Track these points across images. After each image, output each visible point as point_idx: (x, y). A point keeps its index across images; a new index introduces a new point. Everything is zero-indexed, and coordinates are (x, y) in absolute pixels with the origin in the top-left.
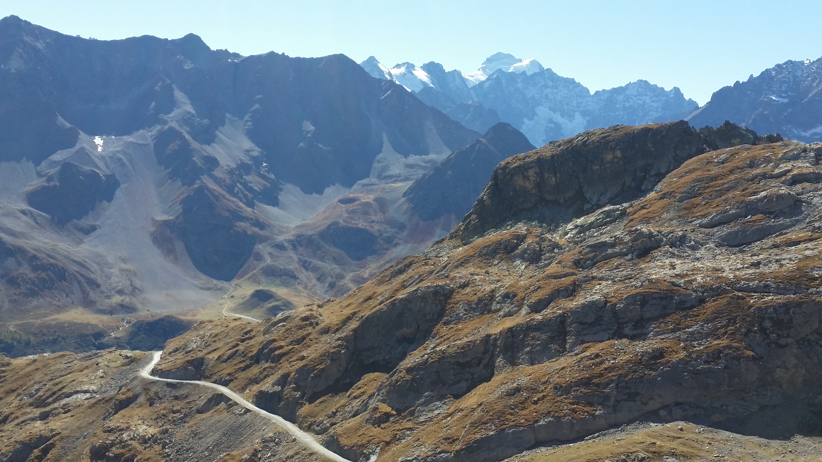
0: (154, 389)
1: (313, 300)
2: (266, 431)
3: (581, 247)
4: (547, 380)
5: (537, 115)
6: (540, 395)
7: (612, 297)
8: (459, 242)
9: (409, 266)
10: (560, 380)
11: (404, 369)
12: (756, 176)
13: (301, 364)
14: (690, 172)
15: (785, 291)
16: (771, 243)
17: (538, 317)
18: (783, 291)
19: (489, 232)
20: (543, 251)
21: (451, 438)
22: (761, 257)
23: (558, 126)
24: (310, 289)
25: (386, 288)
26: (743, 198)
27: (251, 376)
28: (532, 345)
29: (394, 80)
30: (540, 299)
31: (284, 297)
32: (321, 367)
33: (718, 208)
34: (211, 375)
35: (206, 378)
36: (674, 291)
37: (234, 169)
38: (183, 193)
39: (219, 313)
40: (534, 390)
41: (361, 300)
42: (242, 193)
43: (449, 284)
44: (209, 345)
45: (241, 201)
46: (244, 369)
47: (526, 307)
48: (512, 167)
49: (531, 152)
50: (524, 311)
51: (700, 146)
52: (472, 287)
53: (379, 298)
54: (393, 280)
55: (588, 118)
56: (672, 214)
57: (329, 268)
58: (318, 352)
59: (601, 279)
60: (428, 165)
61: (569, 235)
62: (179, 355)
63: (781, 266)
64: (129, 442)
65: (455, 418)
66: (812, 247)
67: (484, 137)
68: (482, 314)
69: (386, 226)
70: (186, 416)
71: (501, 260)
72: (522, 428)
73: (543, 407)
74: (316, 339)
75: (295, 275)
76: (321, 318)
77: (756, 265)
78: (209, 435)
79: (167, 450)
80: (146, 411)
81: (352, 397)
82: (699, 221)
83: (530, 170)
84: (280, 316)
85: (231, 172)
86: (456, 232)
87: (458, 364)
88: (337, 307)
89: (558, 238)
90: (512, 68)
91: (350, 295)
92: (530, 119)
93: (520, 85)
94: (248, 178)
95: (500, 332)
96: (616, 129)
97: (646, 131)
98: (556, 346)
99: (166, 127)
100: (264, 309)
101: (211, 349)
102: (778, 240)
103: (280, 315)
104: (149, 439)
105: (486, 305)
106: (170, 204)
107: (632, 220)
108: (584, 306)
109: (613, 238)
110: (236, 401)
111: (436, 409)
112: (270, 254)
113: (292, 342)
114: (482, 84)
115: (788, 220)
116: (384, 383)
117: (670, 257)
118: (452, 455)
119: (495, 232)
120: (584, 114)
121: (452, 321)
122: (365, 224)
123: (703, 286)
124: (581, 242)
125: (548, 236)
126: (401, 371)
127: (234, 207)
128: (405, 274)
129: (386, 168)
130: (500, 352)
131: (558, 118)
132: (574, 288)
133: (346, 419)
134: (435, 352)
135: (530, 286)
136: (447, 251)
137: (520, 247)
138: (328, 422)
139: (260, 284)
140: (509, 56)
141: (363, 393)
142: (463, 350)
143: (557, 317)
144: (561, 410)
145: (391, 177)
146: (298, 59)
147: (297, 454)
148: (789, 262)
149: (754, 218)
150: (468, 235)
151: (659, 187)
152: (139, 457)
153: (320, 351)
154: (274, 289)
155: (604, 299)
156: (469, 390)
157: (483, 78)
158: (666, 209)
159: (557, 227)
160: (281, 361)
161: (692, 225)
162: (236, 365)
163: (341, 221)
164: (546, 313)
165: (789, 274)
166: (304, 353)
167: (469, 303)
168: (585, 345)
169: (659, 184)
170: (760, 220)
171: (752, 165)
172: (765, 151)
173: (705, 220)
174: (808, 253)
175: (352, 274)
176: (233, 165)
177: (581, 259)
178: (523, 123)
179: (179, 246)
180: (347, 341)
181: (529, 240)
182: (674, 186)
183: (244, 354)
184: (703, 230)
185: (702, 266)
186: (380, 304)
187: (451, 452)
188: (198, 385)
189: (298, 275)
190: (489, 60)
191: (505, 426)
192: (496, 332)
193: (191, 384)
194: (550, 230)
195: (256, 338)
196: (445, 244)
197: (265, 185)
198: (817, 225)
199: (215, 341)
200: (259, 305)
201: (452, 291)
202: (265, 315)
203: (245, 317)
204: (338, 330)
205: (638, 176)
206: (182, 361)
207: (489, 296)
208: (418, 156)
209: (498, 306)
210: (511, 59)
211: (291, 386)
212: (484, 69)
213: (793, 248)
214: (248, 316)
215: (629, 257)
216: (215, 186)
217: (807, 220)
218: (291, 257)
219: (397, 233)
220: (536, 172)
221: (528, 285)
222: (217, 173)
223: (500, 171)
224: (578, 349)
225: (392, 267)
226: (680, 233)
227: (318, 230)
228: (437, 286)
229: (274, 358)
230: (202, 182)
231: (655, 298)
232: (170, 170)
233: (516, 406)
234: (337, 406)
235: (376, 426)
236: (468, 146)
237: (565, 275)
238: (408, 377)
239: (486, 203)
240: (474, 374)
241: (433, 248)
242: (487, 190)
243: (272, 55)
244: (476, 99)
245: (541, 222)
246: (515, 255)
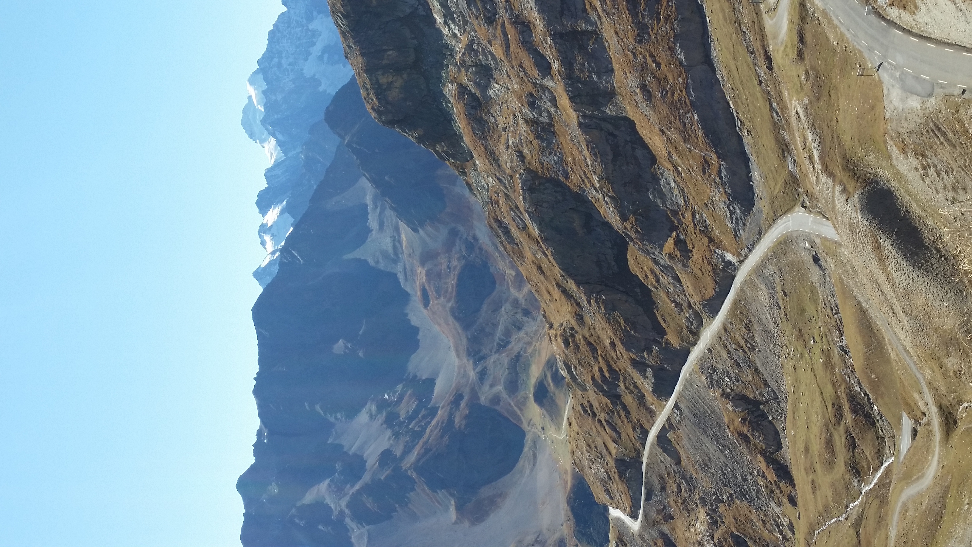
0: (653, 515)
1: (544, 335)
2: (699, 384)
3: (470, 16)
4: (631, 52)
5: (314, 75)
6: (649, 60)
8: (469, 165)
9: (500, 223)
10: (630, 37)
11: (623, 224)
13: (620, 346)
17: (556, 65)
19: (457, 129)
20: (476, 62)
21: (703, 165)
23: (326, 49)
24: (532, 338)
25: (527, 249)
27: (635, 404)
28: (590, 72)
29: (280, 247)
30: (534, 64)
31: (541, 369)
32: (622, 322)
34: (635, 450)
35: (639, 455)
37: (393, 431)
38: (424, 490)
39: (562, 443)
40: (644, 67)
41: (542, 278)
42: (420, 421)
43: (520, 175)
44: (601, 453)
45: (430, 422)
46: (628, 412)
47: (544, 81)
48: (377, 104)
49: (359, 81)
50: (549, 83)
52: (522, 147)
53: (539, 257)
54: (517, 241)
55: (315, 13)
57: (506, 317)
58: (605, 327)
60: (379, 204)
61: (457, 32)
62: (614, 487)
64: (716, 541)
65: (679, 161)
67: (343, 138)
68: (554, 133)
69: (454, 252)
70: (684, 477)
71: (489, 113)
72: (689, 81)
73: (663, 56)
74: (589, 329)
75: (515, 356)
76: (565, 324)
78: (706, 450)
79: (725, 497)
80: (679, 523)
81: (657, 285)
83: (381, 81)
84: (564, 373)
85: (397, 435)
86: (457, 168)
87: (614, 160)
88: (552, 306)
89: (460, 45)
90: (259, 107)
91: (537, 291)
92: (318, 83)
93: (279, 97)
94: (403, 415)
95: (575, 111)
98: (590, 43)
99: (347, 511)
100: (557, 392)
101: (605, 451)
103: (562, 373)
104: (712, 518)
105: (543, 129)
106: (437, 504)
108: (541, 11)
110: (665, 419)
111: (669, 184)
112: (491, 386)
113: (594, 357)
114: (280, 143)
116: (639, 248)
118: (723, 163)
119: (456, 122)
120: (310, 19)
121: (564, 169)
122: (452, 276)
124: (464, 17)
125: (458, 57)
126: (625, 228)
127: (438, 430)
128: (510, 227)
129: (385, 255)
130: (599, 110)
131: (317, 50)
132: (519, 23)
133: (684, 291)
134: (601, 188)
135: (519, 76)
136: (480, 178)
137: (473, 91)
138: (688, 312)
139: (527, 398)
140: (245, 111)
141: (652, 271)
142: (598, 156)
143: (555, 43)
144: (667, 33)
145: (395, 248)
146: (260, 361)
147: (725, 347)
150: (461, 154)
152: (733, 529)
153: (604, 324)
154: (533, 381)
156: (645, 146)
157: (273, 141)
159: (447, 47)
160: (617, 369)
162: (622, 422)
163: (450, 304)
164: (551, 57)
166: (607, 342)
167: (542, 150)
168: (588, 7)
175: (512, 290)
176: (389, 433)
177: (484, 15)
179: (485, 492)
180: (592, 292)
181: (464, 80)
183: (610, 413)
186: (546, 255)
187: (720, 164)
188: (647, 465)
189: (515, 353)
190: (251, 135)
191: (687, 101)
192: (576, 116)
193: (647, 473)
194: (450, 55)
195: (591, 399)
196: (472, 181)
197: (410, 394)
199: (596, 447)
200: (552, 397)
201: (528, 170)
202: (564, 389)
203: (566, 414)
204: (578, 304)
206: (619, 483)
207: (533, 126)
208: (369, 217)
209: (545, 114)
210: (248, 109)
211: (646, 356)
212: (262, 141)
214: (565, 410)
216: (414, 453)
218: (494, 362)
219: (461, 238)
220: (383, 74)
221: (518, 79)
222: (398, 451)
223: (383, 118)
224: (593, 16)
225: (501, 243)
227: (460, 331)
228: (523, 189)
229: (613, 378)
230: (409, 468)
232: (397, 506)
233: (664, 89)
234: (669, 301)
235: (690, 255)
236: (355, 157)
237: (505, 34)
238: (632, 219)
239: (422, 133)
240: (626, 141)
241: (478, 195)
242: (407, 133)
243: (257, 392)
244: (299, 150)
245: (442, 66)
246: (482, 96)
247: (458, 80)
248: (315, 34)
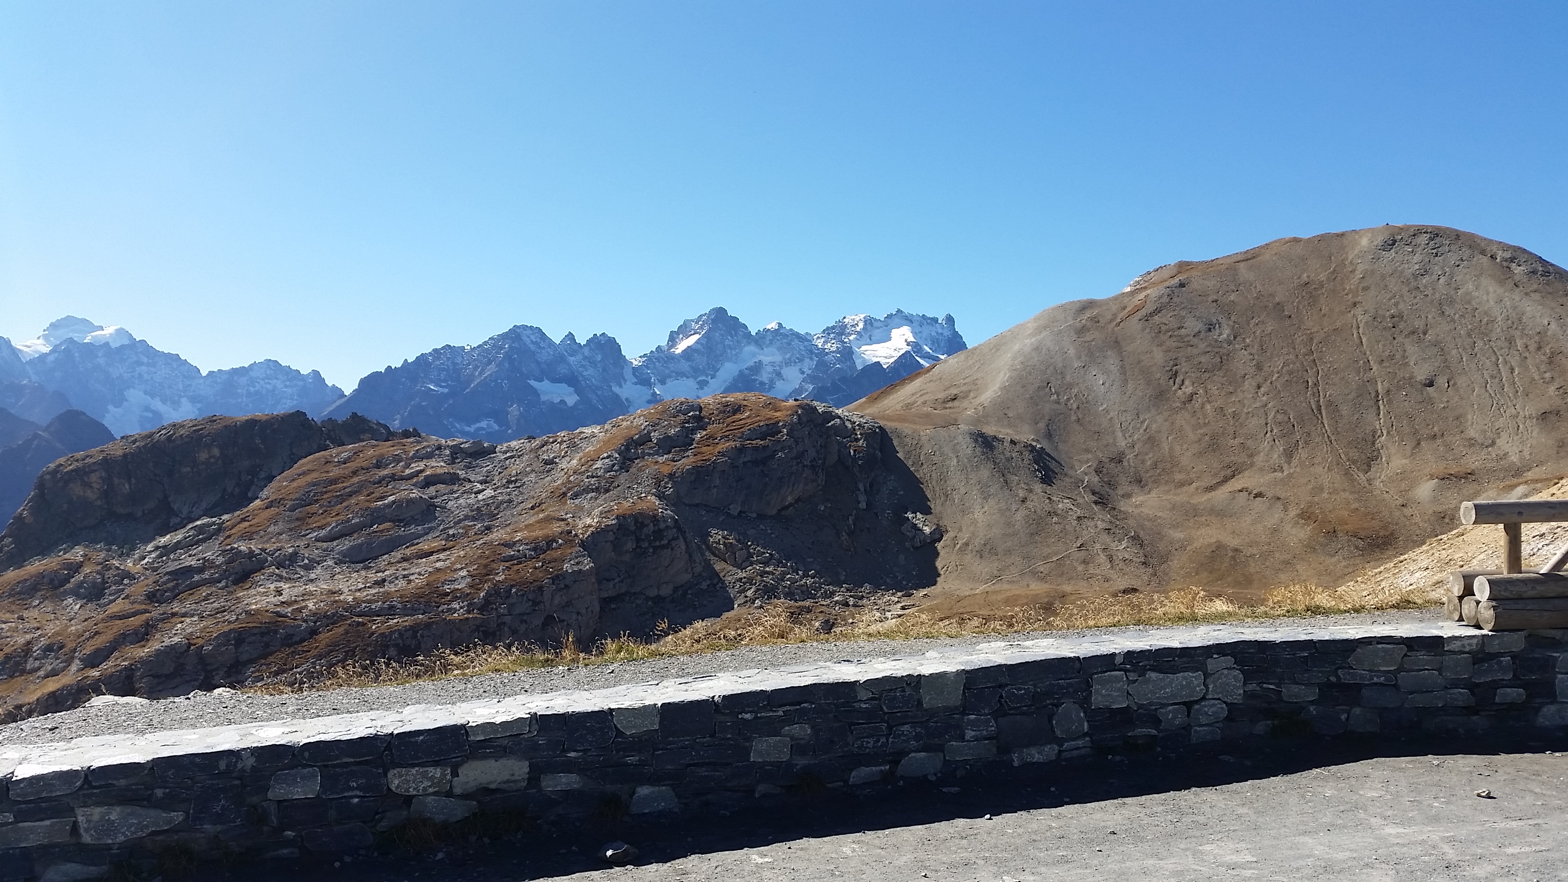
3: (160, 574)
5: (127, 401)
7: (197, 637)
12: (384, 478)
14: (304, 474)
15: (413, 611)
16: (400, 556)
17: (95, 673)
18: (410, 612)
20: (108, 583)
22: (387, 573)
23: (157, 415)
26: (367, 504)
30: (97, 649)
33: (339, 518)
36: (278, 623)
47: (77, 661)
48: (66, 470)
49: (93, 451)
50: (75, 666)
51: (322, 442)
55: (199, 405)
56: (281, 526)
59: (184, 615)
61: (146, 560)
63: (410, 582)
66: (444, 558)
67: (46, 429)
68: (11, 677)
71: (44, 599)
77: (381, 583)
82: (315, 534)
83: (93, 474)
89: (131, 565)
90: (90, 338)
93: (101, 361)
95: (38, 699)
96: (212, 420)
97: (252, 423)
102: (408, 552)
105: (17, 664)
107: (229, 537)
108: (158, 653)
109: (201, 561)
114: (43, 357)
115: (419, 528)
117: (276, 581)
119: (40, 561)
120: (194, 399)
123: (315, 614)
124: (161, 567)
125: (116, 563)
131: (157, 404)
132: (146, 629)
135: (84, 632)
137: (73, 580)
140: (85, 321)
143: (121, 671)
148: (418, 577)
149: (382, 527)
151: (265, 493)
155: (187, 641)
158: (273, 520)
159: (133, 549)
161: (307, 540)
164: (105, 667)
165: (418, 591)
169: (265, 489)
170: (388, 530)
171: (379, 466)
172: (394, 448)
173: (323, 533)
174: (439, 565)
177: (158, 590)
178: (107, 411)
181: (87, 570)
182: (283, 491)
184: (319, 544)
185: (315, 589)
190: (53, 326)
192: (31, 701)
194: (122, 554)
198: (451, 532)
205: (243, 479)
207: (23, 650)
209: (37, 664)
210: (86, 325)
212: (46, 337)
213: (424, 560)
215: (223, 583)
217: (441, 527)
220: (101, 477)
221: (81, 630)
223: (48, 477)
226: (291, 550)
231: (255, 635)
236: (20, 443)
237: (134, 614)
239: (26, 521)
244: (34, 378)
245: (109, 543)
246: (65, 591)
247: (86, 562)
248: (176, 404)
